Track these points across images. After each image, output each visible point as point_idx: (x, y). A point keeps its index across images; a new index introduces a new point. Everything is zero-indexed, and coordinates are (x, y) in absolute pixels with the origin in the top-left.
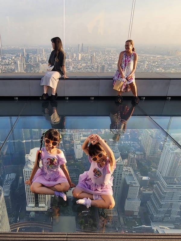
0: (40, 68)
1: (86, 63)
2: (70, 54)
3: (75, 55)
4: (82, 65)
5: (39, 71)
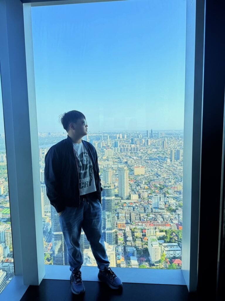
0: (104, 153)
1: (157, 149)
2: (138, 140)
3: (143, 141)
4: (153, 150)
5: (103, 156)
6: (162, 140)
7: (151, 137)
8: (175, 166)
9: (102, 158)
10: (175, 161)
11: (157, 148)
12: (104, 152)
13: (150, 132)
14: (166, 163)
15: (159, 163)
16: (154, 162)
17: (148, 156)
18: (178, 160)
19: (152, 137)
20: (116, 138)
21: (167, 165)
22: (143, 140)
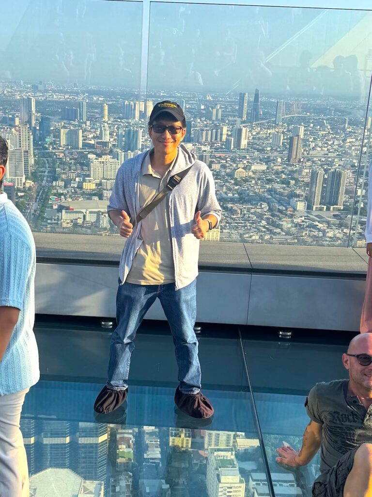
4: (253, 168)
5: (84, 181)
6: (289, 131)
7: (254, 117)
8: (320, 225)
9: (80, 187)
10: (321, 209)
11: (267, 161)
12: (88, 165)
13: (252, 99)
14: (292, 216)
15: (268, 215)
16: (252, 211)
17: (236, 188)
18: (332, 207)
19: (257, 119)
20: (134, 118)
21: (292, 222)
22: (225, 129)
